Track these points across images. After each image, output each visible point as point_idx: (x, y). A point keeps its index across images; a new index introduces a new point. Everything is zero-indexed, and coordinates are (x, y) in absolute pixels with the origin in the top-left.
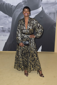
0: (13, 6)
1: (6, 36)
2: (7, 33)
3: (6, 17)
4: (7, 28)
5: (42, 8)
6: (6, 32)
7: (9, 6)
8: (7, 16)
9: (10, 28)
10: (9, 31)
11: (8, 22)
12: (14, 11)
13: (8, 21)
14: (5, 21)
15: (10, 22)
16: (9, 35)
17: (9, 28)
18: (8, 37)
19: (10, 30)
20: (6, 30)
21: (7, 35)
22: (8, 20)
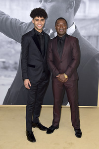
0: (24, 24)
1: (10, 76)
2: (12, 71)
3: (11, 43)
4: (11, 62)
5: (76, 27)
6: (9, 69)
7: (16, 23)
8: (12, 41)
9: (18, 62)
10: (15, 68)
11: (13, 52)
13: (15, 50)
14: (9, 49)
15: (17, 52)
16: (15, 76)
17: (16, 63)
18: (13, 79)
19: (18, 65)
20: (11, 66)
21: (12, 75)
22: (13, 48)
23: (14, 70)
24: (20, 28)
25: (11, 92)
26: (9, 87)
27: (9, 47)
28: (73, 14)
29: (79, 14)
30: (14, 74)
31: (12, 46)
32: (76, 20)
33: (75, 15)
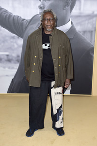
0: (25, 20)
1: (13, 68)
2: (15, 63)
3: (13, 38)
4: (14, 55)
5: (72, 23)
6: (12, 62)
7: (17, 20)
8: (14, 36)
9: (20, 55)
10: (18, 61)
11: (16, 46)
12: (26, 28)
13: (17, 44)
14: (12, 44)
16: (18, 67)
17: (18, 56)
18: (16, 70)
19: (20, 58)
20: (14, 58)
21: (15, 67)
22: (16, 42)
23: (17, 62)
24: (22, 24)
25: (14, 83)
26: (13, 77)
27: (12, 42)
28: (69, 11)
29: (75, 11)
30: (17, 66)
31: (14, 41)
32: (72, 17)
33: (71, 12)
